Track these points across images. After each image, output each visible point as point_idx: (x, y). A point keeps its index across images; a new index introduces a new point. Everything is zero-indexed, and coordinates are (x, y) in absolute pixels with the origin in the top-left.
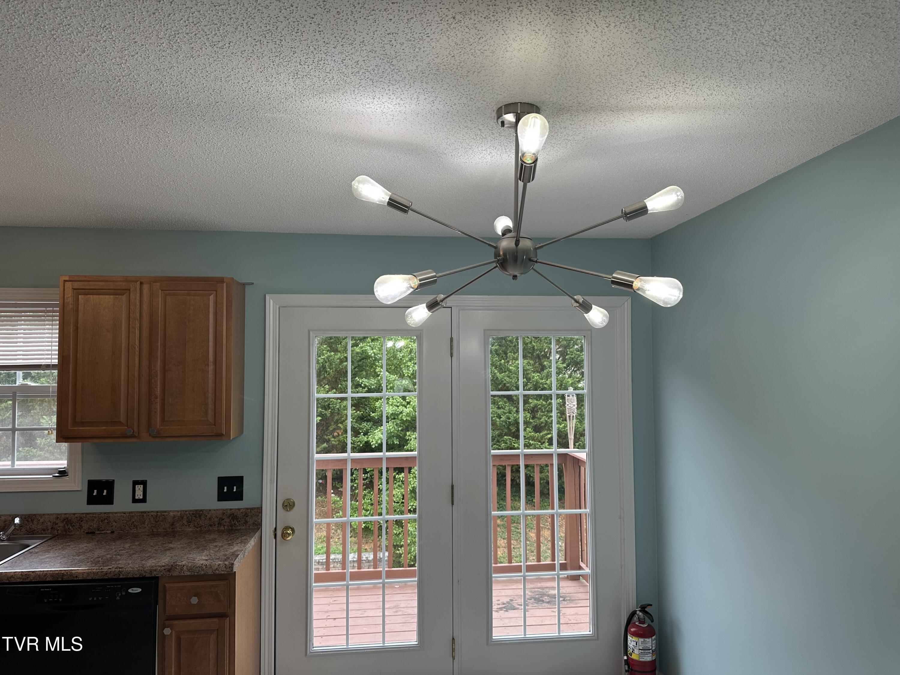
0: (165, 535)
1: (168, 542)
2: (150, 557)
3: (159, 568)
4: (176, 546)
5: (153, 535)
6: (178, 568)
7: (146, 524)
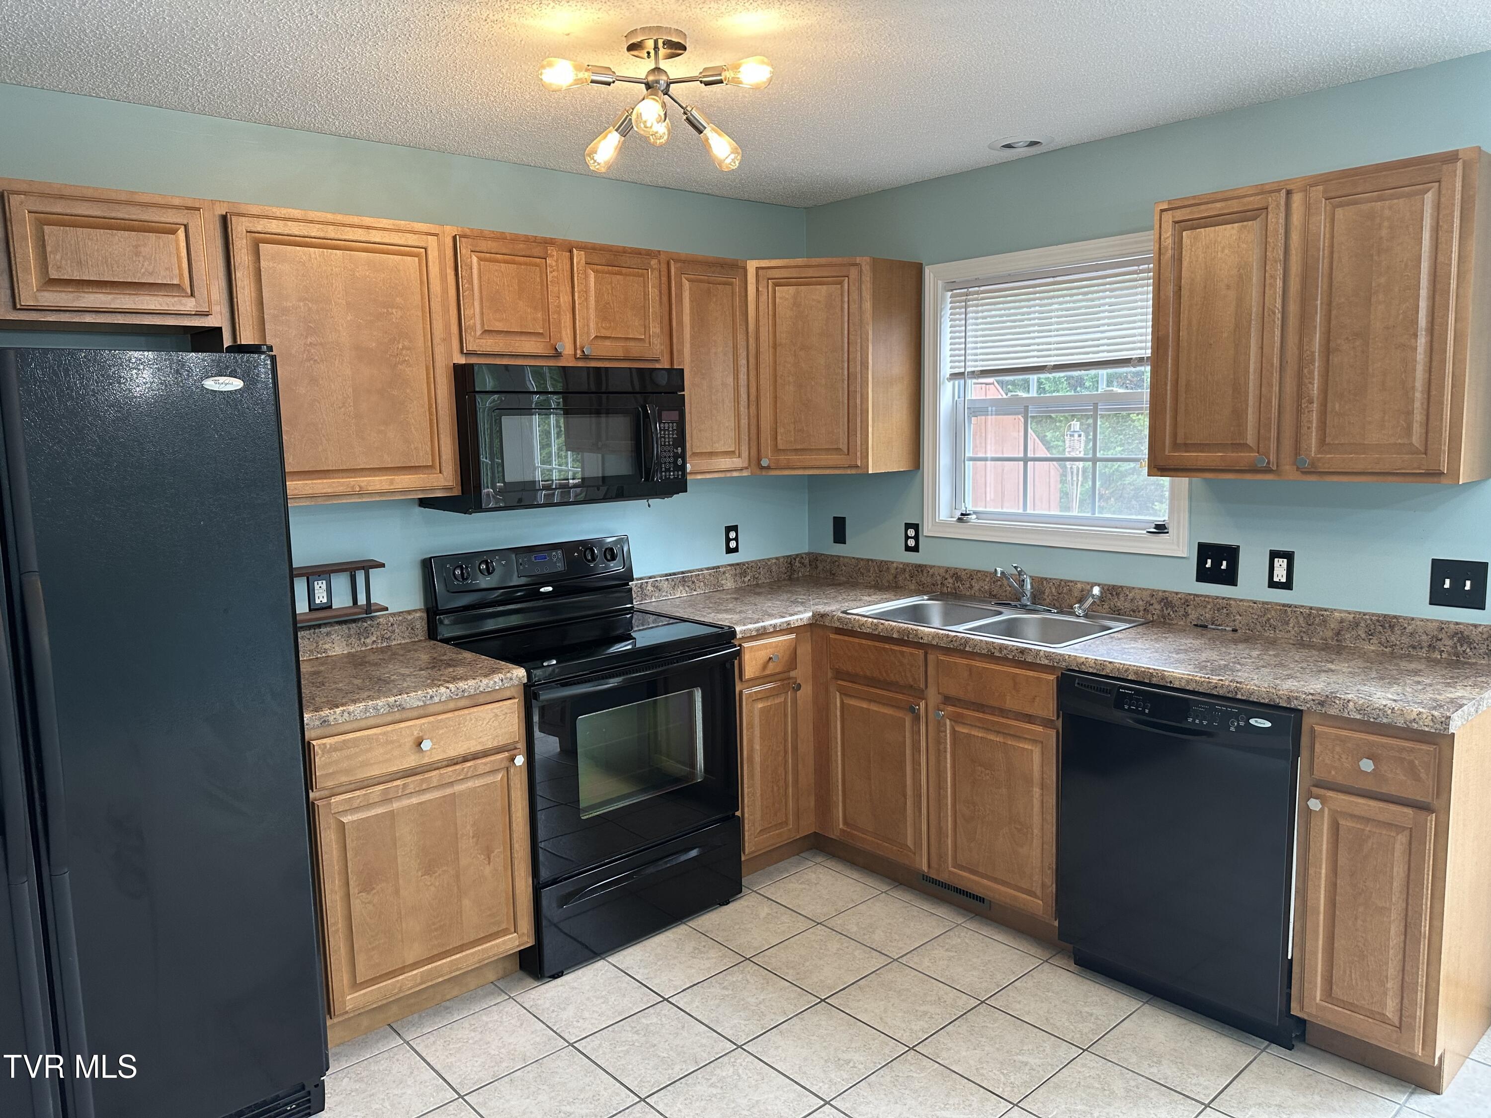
0: (1323, 650)
1: (1327, 660)
2: (1290, 677)
3: (1304, 696)
4: (1338, 668)
5: (1301, 645)
6: (1337, 702)
7: (1291, 625)
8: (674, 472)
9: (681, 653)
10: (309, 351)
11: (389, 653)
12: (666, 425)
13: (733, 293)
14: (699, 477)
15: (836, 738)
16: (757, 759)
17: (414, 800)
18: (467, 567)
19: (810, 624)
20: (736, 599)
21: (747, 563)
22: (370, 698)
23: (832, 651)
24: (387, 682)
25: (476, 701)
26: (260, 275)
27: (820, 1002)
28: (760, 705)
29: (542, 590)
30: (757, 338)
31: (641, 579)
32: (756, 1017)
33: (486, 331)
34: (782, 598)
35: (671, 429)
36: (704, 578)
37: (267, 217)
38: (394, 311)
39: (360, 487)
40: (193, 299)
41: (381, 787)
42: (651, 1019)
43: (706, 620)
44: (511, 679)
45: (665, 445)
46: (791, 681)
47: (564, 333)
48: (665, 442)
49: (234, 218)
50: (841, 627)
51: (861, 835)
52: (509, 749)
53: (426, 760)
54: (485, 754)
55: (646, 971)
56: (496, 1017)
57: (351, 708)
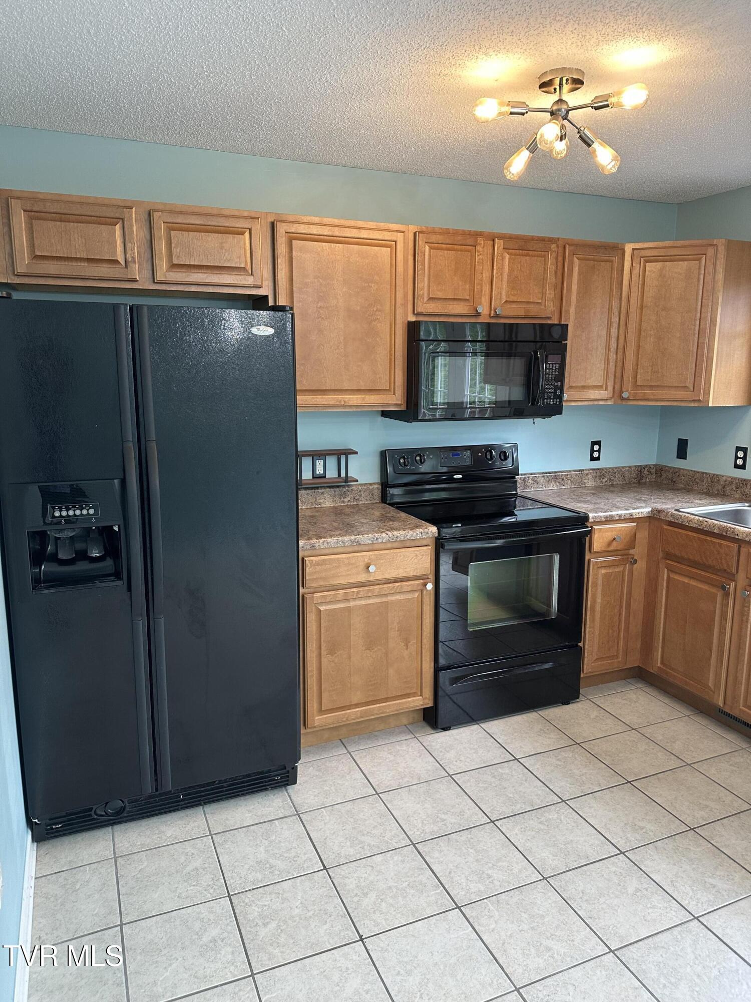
8: (553, 399)
9: (546, 528)
10: (319, 312)
11: (357, 509)
12: (551, 365)
13: (612, 269)
14: (573, 404)
15: (661, 602)
16: (598, 608)
17: (363, 602)
18: (408, 458)
19: (649, 517)
20: (593, 494)
21: (606, 468)
22: (340, 535)
23: (664, 538)
24: (352, 526)
25: (404, 545)
26: (292, 261)
27: (626, 783)
28: (603, 571)
29: (455, 477)
30: (628, 302)
31: (524, 474)
32: (579, 784)
33: (430, 298)
34: (630, 496)
35: (554, 368)
36: (571, 477)
37: (298, 223)
38: (373, 285)
39: (345, 402)
40: (252, 277)
41: (344, 591)
42: (505, 770)
43: (568, 507)
44: (427, 533)
45: (548, 380)
46: (630, 557)
47: (483, 299)
48: (549, 378)
49: (278, 224)
50: (673, 521)
51: (673, 673)
52: (423, 578)
53: (371, 578)
54: (408, 579)
55: (506, 738)
56: (405, 748)
57: (329, 540)
